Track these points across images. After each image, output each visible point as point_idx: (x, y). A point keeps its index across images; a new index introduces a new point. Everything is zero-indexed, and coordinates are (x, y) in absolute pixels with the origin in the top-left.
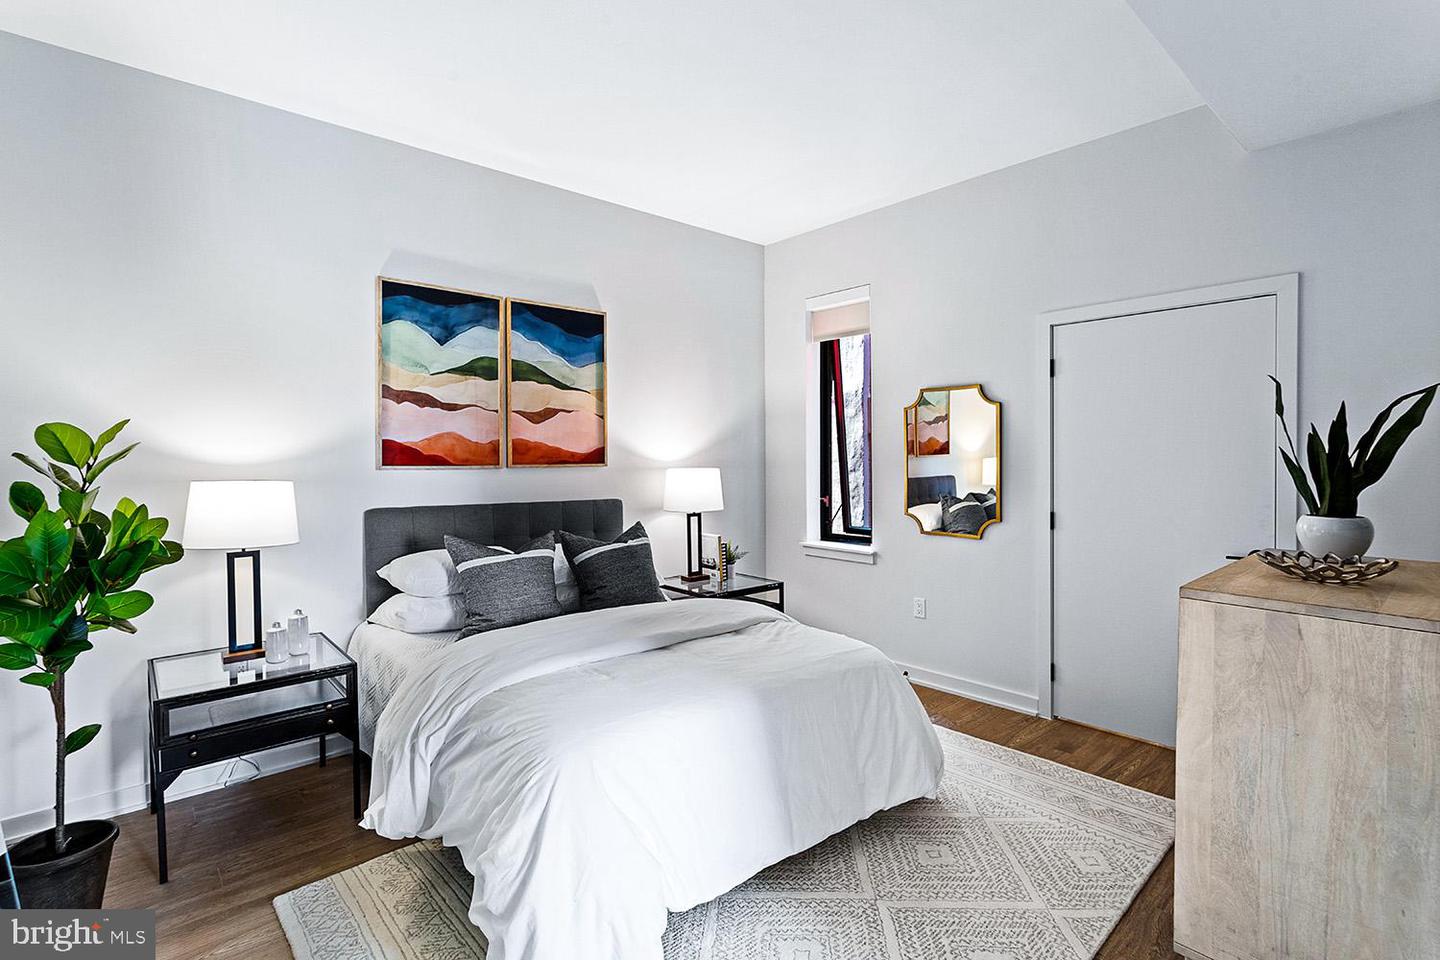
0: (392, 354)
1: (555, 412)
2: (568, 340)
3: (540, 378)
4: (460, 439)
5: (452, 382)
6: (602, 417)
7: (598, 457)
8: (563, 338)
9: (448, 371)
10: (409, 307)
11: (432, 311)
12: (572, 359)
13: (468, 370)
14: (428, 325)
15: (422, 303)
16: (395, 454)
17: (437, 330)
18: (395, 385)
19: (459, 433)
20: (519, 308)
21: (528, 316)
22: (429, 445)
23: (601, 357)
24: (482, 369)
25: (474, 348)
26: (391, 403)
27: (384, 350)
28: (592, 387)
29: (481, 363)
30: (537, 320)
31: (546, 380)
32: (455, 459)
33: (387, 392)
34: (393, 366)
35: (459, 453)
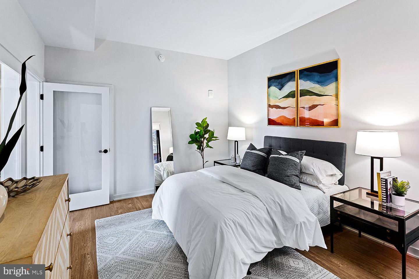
0: (270, 96)
1: (317, 106)
2: (320, 77)
3: (311, 94)
4: (285, 117)
5: (284, 101)
6: (338, 105)
7: (335, 123)
8: (318, 77)
9: (283, 98)
10: (274, 82)
11: (278, 81)
12: (322, 84)
13: (287, 96)
14: (277, 86)
15: (276, 80)
16: (271, 122)
17: (279, 86)
18: (272, 104)
19: (285, 116)
20: (302, 71)
21: (306, 73)
22: (278, 119)
23: (337, 79)
24: (291, 95)
25: (289, 89)
26: (270, 109)
27: (269, 95)
28: (333, 93)
29: (291, 93)
30: (308, 73)
31: (313, 94)
32: (284, 123)
33: (270, 106)
34: (271, 99)
35: (285, 122)
